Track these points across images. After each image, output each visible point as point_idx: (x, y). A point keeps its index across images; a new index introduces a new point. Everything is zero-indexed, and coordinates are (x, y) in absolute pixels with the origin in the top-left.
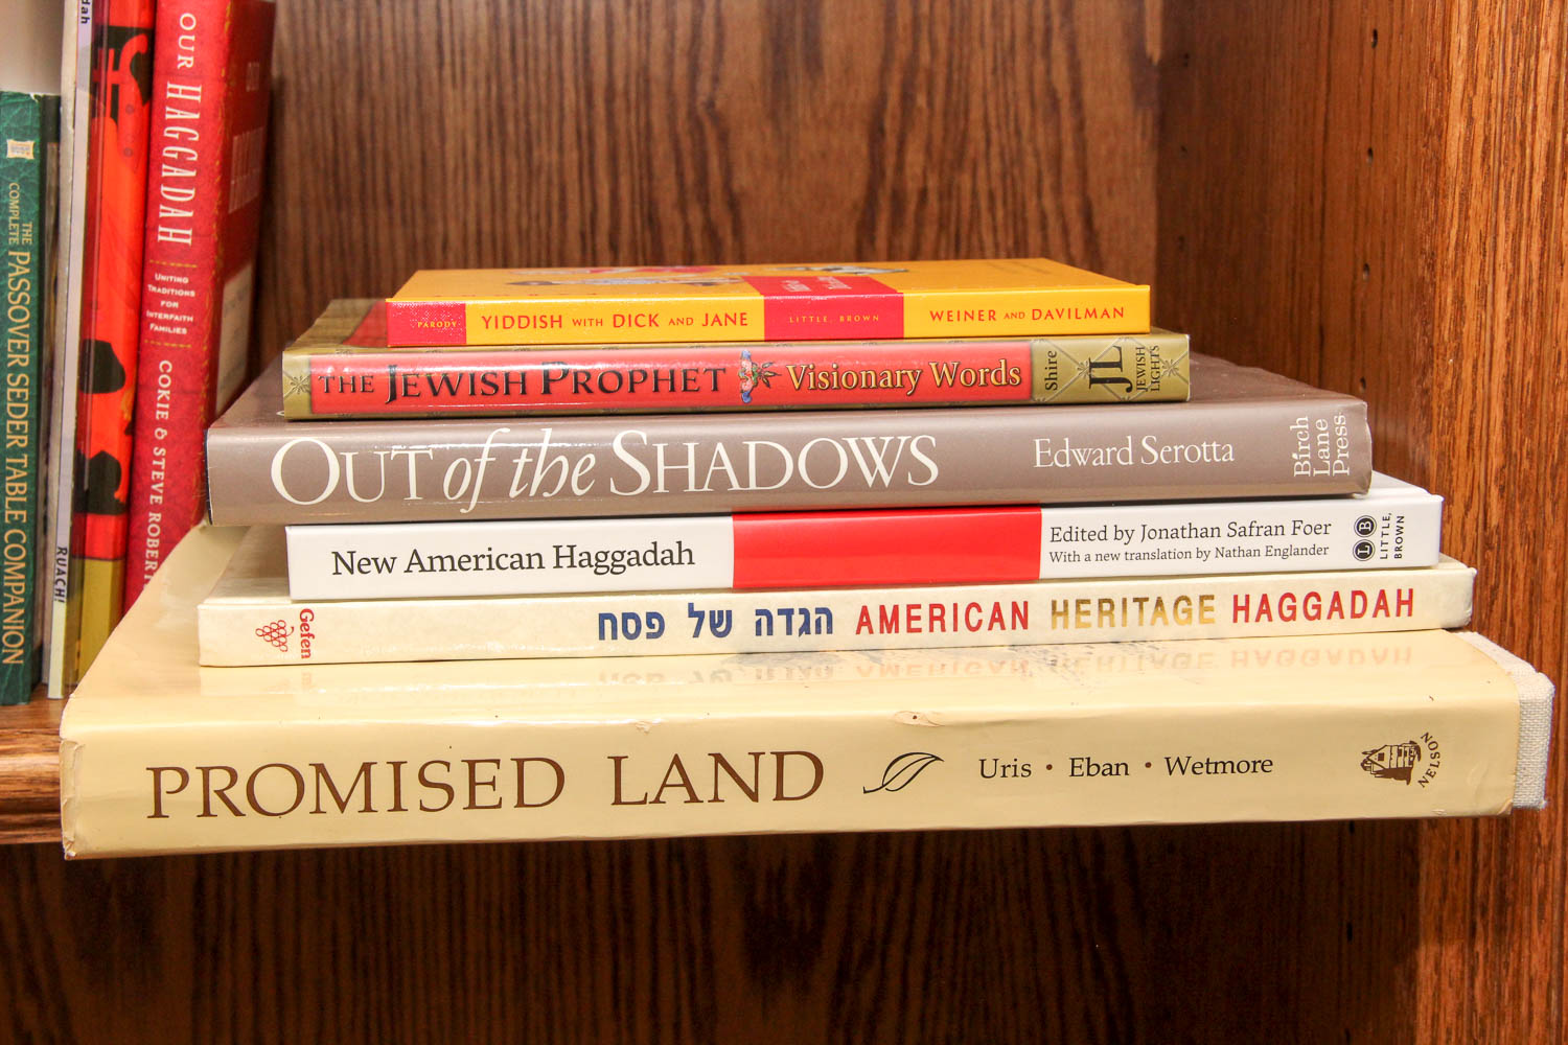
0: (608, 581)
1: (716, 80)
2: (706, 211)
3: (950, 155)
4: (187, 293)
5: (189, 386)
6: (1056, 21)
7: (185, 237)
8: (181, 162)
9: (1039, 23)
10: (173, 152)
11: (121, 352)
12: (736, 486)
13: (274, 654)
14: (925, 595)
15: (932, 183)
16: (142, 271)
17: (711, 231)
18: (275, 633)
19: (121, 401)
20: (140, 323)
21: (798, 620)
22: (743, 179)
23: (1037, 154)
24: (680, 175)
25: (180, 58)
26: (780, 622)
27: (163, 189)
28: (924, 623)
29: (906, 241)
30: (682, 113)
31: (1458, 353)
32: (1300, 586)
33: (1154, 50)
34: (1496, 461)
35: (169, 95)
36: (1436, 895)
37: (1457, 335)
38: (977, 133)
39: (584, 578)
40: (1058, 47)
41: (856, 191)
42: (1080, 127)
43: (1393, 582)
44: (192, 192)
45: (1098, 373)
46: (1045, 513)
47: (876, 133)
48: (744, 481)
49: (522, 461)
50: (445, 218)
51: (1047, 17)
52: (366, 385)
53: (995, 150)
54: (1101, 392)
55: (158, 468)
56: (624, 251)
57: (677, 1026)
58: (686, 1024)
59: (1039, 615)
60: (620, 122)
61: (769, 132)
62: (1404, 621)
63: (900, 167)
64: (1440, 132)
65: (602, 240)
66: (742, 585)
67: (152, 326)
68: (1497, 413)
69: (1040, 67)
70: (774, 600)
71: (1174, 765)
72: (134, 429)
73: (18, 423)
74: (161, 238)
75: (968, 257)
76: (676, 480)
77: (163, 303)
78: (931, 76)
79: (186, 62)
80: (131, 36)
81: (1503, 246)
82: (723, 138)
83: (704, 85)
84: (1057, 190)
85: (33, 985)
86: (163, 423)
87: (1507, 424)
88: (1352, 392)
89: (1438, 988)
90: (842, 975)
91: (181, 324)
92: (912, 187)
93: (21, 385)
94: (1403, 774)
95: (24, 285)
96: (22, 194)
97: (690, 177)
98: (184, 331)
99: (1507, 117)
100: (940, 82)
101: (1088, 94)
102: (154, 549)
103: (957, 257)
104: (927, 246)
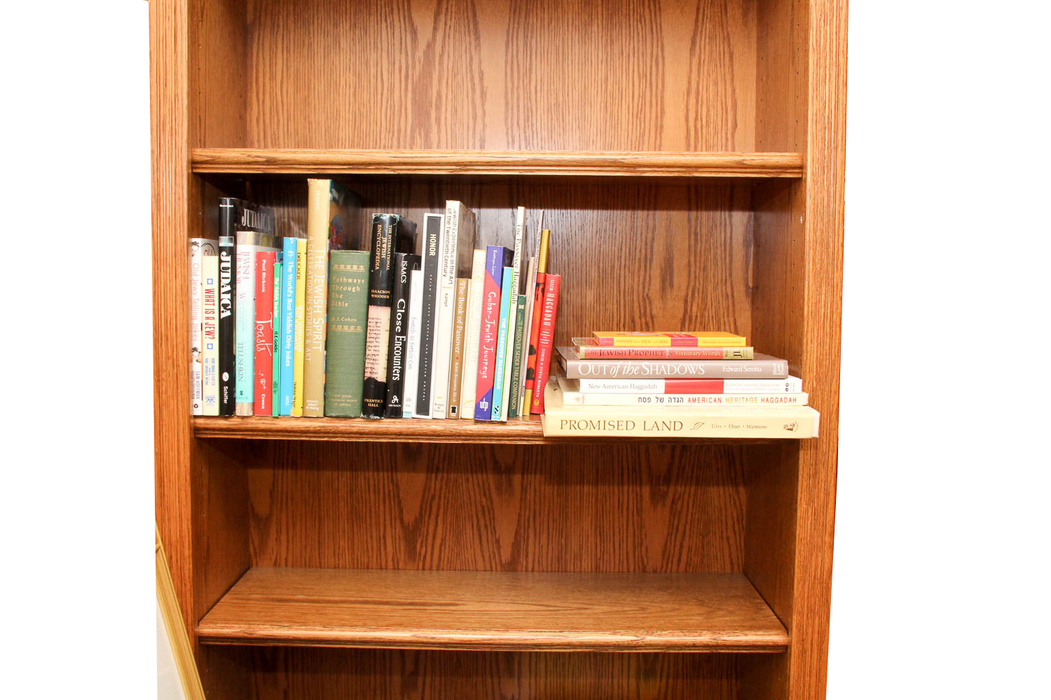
0: (640, 391)
1: (649, 289)
2: (646, 319)
3: (703, 307)
4: (549, 335)
5: (548, 354)
6: (728, 278)
7: (549, 324)
8: (549, 309)
9: (724, 278)
10: (548, 307)
11: (535, 347)
12: (665, 373)
13: (577, 403)
14: (701, 396)
15: (699, 314)
16: (540, 331)
17: (647, 324)
18: (578, 399)
19: (534, 357)
20: (539, 341)
21: (677, 400)
22: (654, 312)
23: (723, 308)
24: (640, 311)
26: (673, 400)
27: (545, 315)
28: (701, 401)
29: (692, 327)
30: (641, 297)
31: (807, 352)
32: (774, 397)
33: (751, 285)
34: (815, 374)
35: (548, 296)
36: (802, 462)
37: (807, 349)
38: (709, 303)
39: (636, 391)
40: (728, 284)
41: (681, 316)
42: (734, 302)
43: (792, 396)
44: (551, 315)
45: (736, 354)
46: (725, 380)
47: (686, 301)
48: (667, 372)
49: (625, 368)
51: (726, 276)
52: (596, 353)
53: (713, 307)
54: (736, 357)
55: (541, 371)
56: (626, 328)
57: (633, 513)
58: (635, 512)
59: (723, 400)
60: (627, 298)
61: (661, 301)
62: (795, 404)
63: (691, 310)
64: (803, 309)
65: (622, 326)
66: (666, 392)
67: (541, 342)
68: (815, 365)
69: (724, 288)
70: (672, 396)
71: (749, 427)
72: (536, 363)
73: (518, 361)
74: (544, 324)
75: (707, 331)
76: (654, 372)
77: (544, 337)
78: (699, 289)
79: (551, 289)
80: (541, 285)
81: (816, 332)
82: (650, 302)
83: (646, 290)
84: (728, 316)
85: (485, 494)
86: (542, 362)
87: (817, 367)
88: (784, 358)
89: (803, 481)
90: (673, 502)
92: (694, 315)
93: (518, 353)
94: (791, 430)
95: (520, 333)
96: (521, 316)
97: (642, 311)
98: (548, 343)
99: (816, 307)
100: (701, 291)
101: (735, 294)
102: (539, 388)
103: (704, 331)
104: (697, 328)
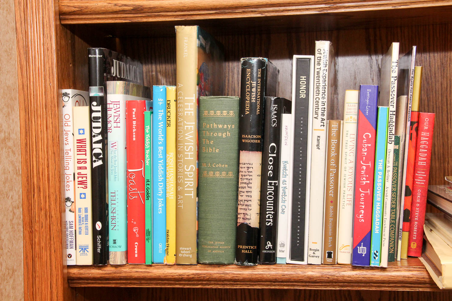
4: (424, 175)
5: (424, 195)
7: (424, 164)
8: (424, 148)
10: (423, 146)
11: (411, 188)
16: (415, 172)
19: (410, 198)
20: (414, 182)
25: (425, 127)
27: (420, 154)
35: (422, 135)
44: (426, 154)
50: (448, 158)
55: (417, 212)
67: (416, 182)
72: (412, 203)
73: (393, 202)
74: (419, 164)
77: (419, 177)
80: (415, 123)
86: (418, 203)
91: (423, 182)
93: (394, 195)
95: (396, 174)
96: (396, 156)
98: (423, 183)
102: (416, 230)
